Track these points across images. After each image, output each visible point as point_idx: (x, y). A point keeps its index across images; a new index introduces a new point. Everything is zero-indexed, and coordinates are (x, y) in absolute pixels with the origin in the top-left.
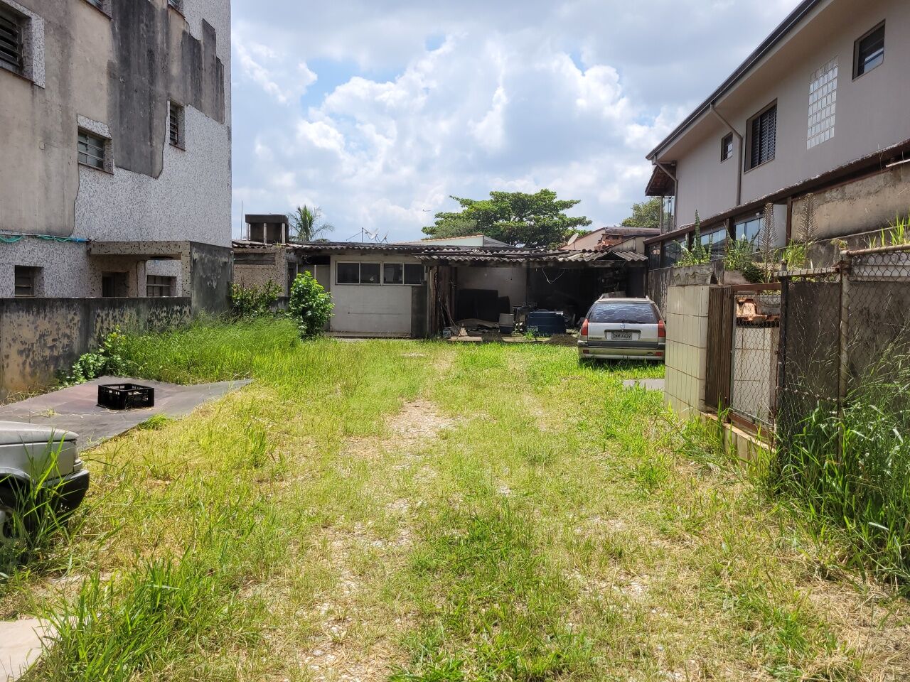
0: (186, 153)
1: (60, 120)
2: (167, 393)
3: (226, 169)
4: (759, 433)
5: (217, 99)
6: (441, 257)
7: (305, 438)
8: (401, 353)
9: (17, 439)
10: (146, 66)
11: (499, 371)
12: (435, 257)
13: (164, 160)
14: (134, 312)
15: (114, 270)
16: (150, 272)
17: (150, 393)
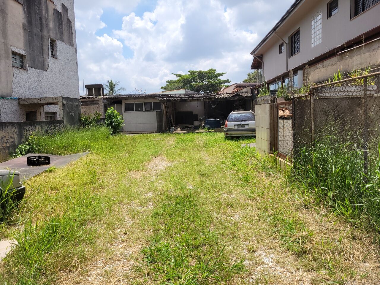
0: (58, 60)
1: (4, 49)
2: (55, 159)
3: (75, 66)
4: (287, 159)
5: (70, 37)
6: (168, 98)
7: (112, 173)
8: (152, 139)
10: (39, 24)
11: (192, 144)
12: (165, 99)
13: (49, 63)
14: (40, 127)
15: (30, 110)
16: (46, 111)
17: (49, 159)
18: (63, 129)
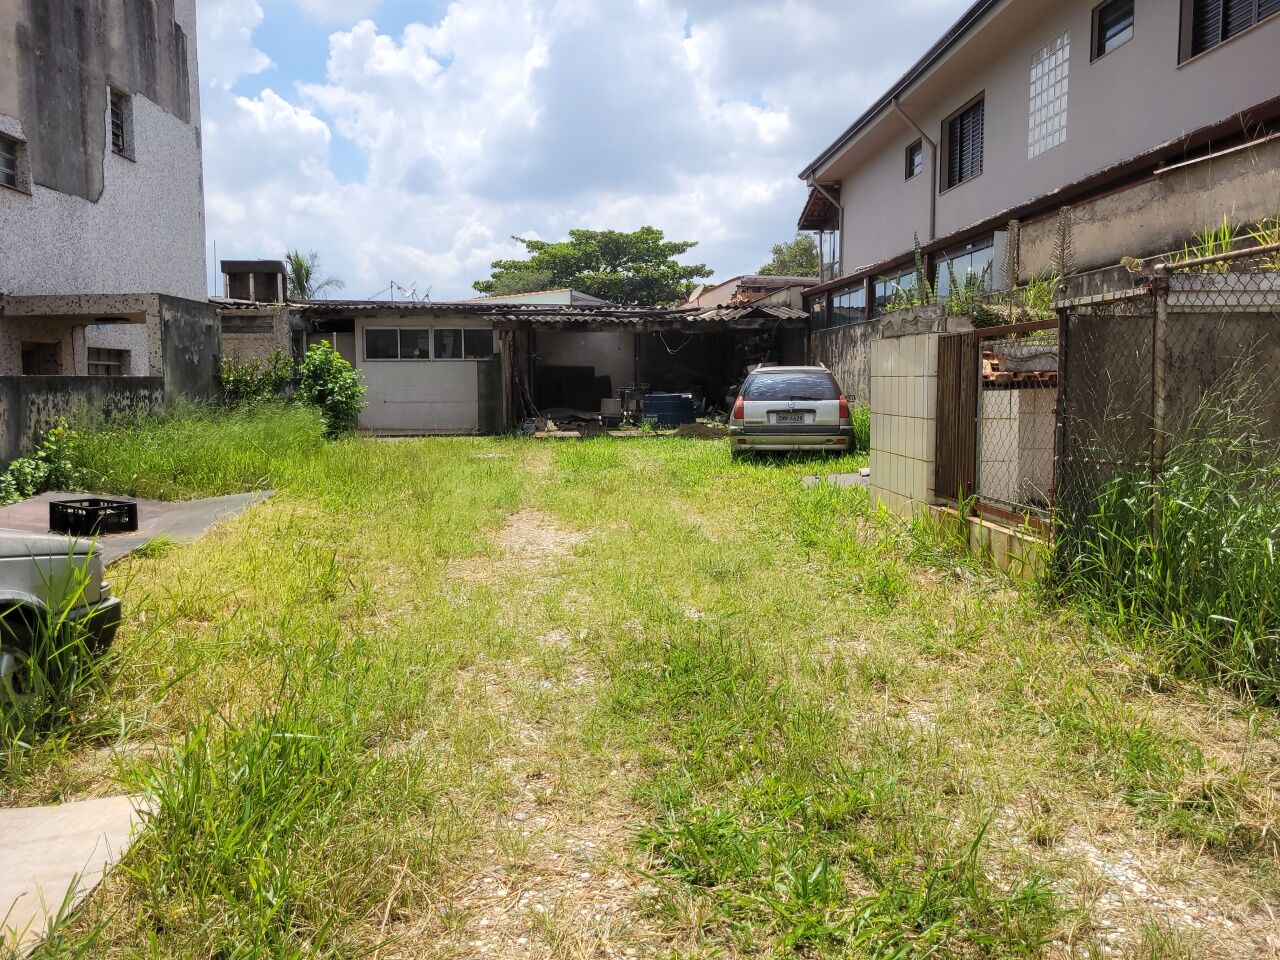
0: (136, 166)
3: (196, 190)
4: (1027, 523)
5: (178, 85)
6: (521, 317)
7: (384, 562)
8: (473, 454)
9: (23, 550)
10: (74, 33)
13: (106, 175)
14: (83, 399)
15: (38, 339)
16: (92, 343)
17: (132, 511)
18: (161, 411)
